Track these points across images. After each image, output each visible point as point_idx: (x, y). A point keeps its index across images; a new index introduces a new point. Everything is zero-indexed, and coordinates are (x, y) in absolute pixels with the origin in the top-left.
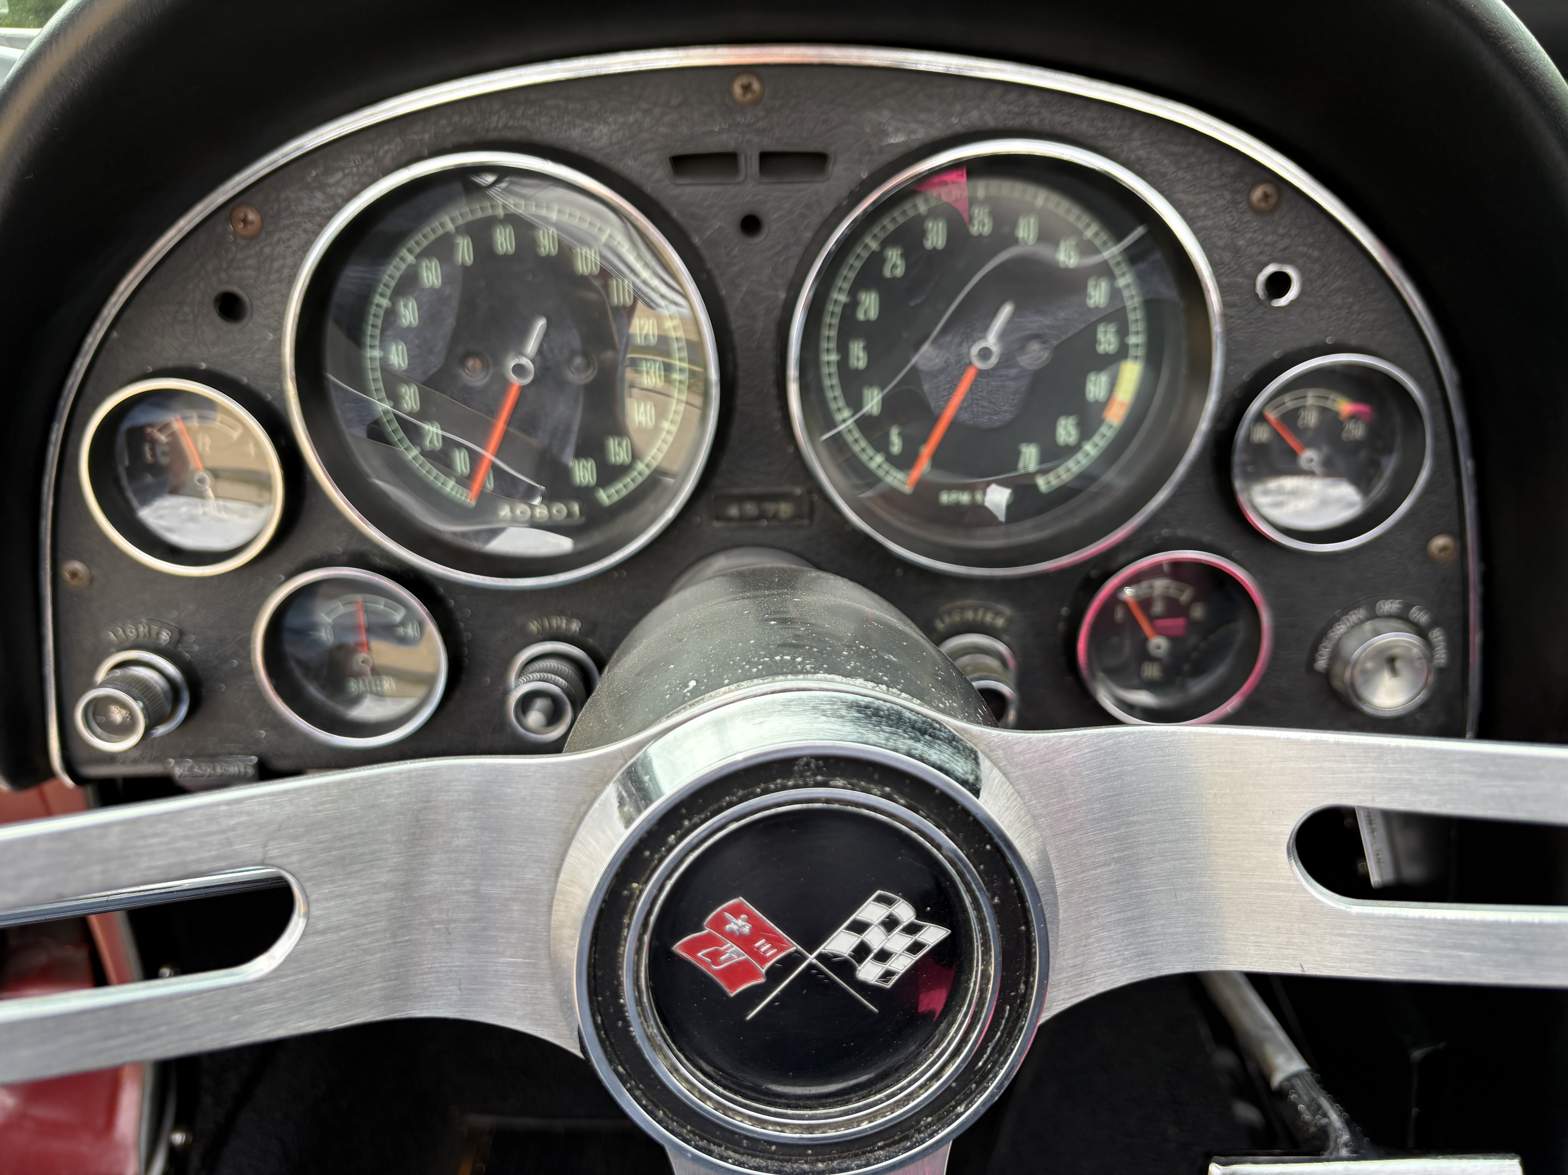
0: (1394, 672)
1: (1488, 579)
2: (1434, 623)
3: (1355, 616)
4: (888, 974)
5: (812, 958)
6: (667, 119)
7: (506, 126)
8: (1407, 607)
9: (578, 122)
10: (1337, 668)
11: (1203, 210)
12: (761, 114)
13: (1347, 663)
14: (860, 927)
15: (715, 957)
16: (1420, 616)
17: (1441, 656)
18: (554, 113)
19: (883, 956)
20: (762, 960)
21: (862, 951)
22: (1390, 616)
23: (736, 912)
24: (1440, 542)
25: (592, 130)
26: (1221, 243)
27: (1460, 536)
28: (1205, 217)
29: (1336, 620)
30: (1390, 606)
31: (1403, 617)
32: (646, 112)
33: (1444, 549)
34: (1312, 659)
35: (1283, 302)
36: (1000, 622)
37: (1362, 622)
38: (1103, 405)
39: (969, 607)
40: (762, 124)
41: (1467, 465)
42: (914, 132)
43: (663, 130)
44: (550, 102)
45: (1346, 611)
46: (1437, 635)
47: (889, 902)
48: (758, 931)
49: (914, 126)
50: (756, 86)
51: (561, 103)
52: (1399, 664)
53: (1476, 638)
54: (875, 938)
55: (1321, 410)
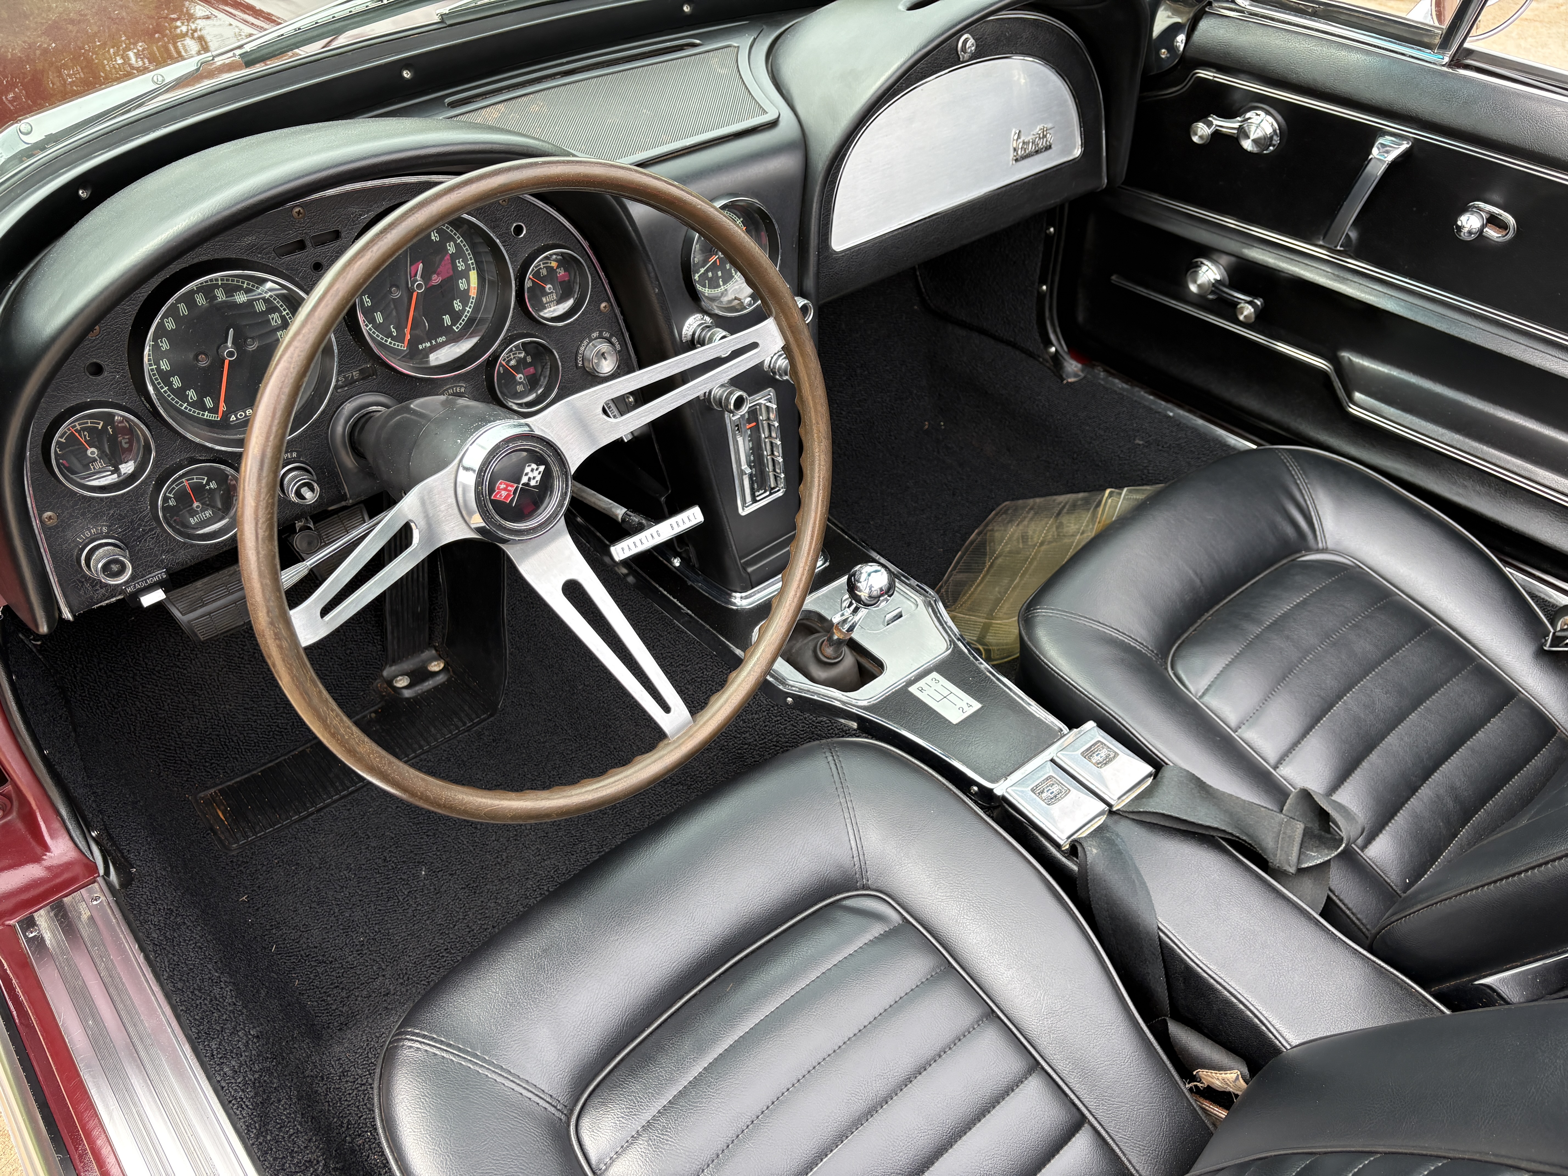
0: (605, 358)
1: (622, 313)
2: (612, 335)
3: (585, 343)
4: (537, 482)
5: (520, 486)
6: (268, 234)
8: (601, 332)
10: (586, 364)
12: (307, 221)
13: (589, 361)
14: (527, 474)
15: (502, 495)
16: (607, 335)
17: (618, 347)
19: (534, 478)
20: (510, 491)
21: (529, 479)
22: (596, 339)
23: (502, 484)
24: (603, 305)
27: (609, 301)
29: (580, 345)
30: (595, 335)
31: (601, 337)
32: (259, 233)
33: (605, 307)
34: (577, 363)
35: (522, 236)
36: (463, 390)
37: (588, 344)
38: (467, 291)
39: (449, 388)
40: (309, 226)
41: (602, 274)
42: (370, 211)
43: (269, 238)
45: (582, 342)
46: (614, 340)
47: (531, 465)
48: (508, 485)
49: (369, 209)
50: (302, 211)
52: (606, 355)
53: (627, 335)
54: (531, 475)
55: (546, 267)
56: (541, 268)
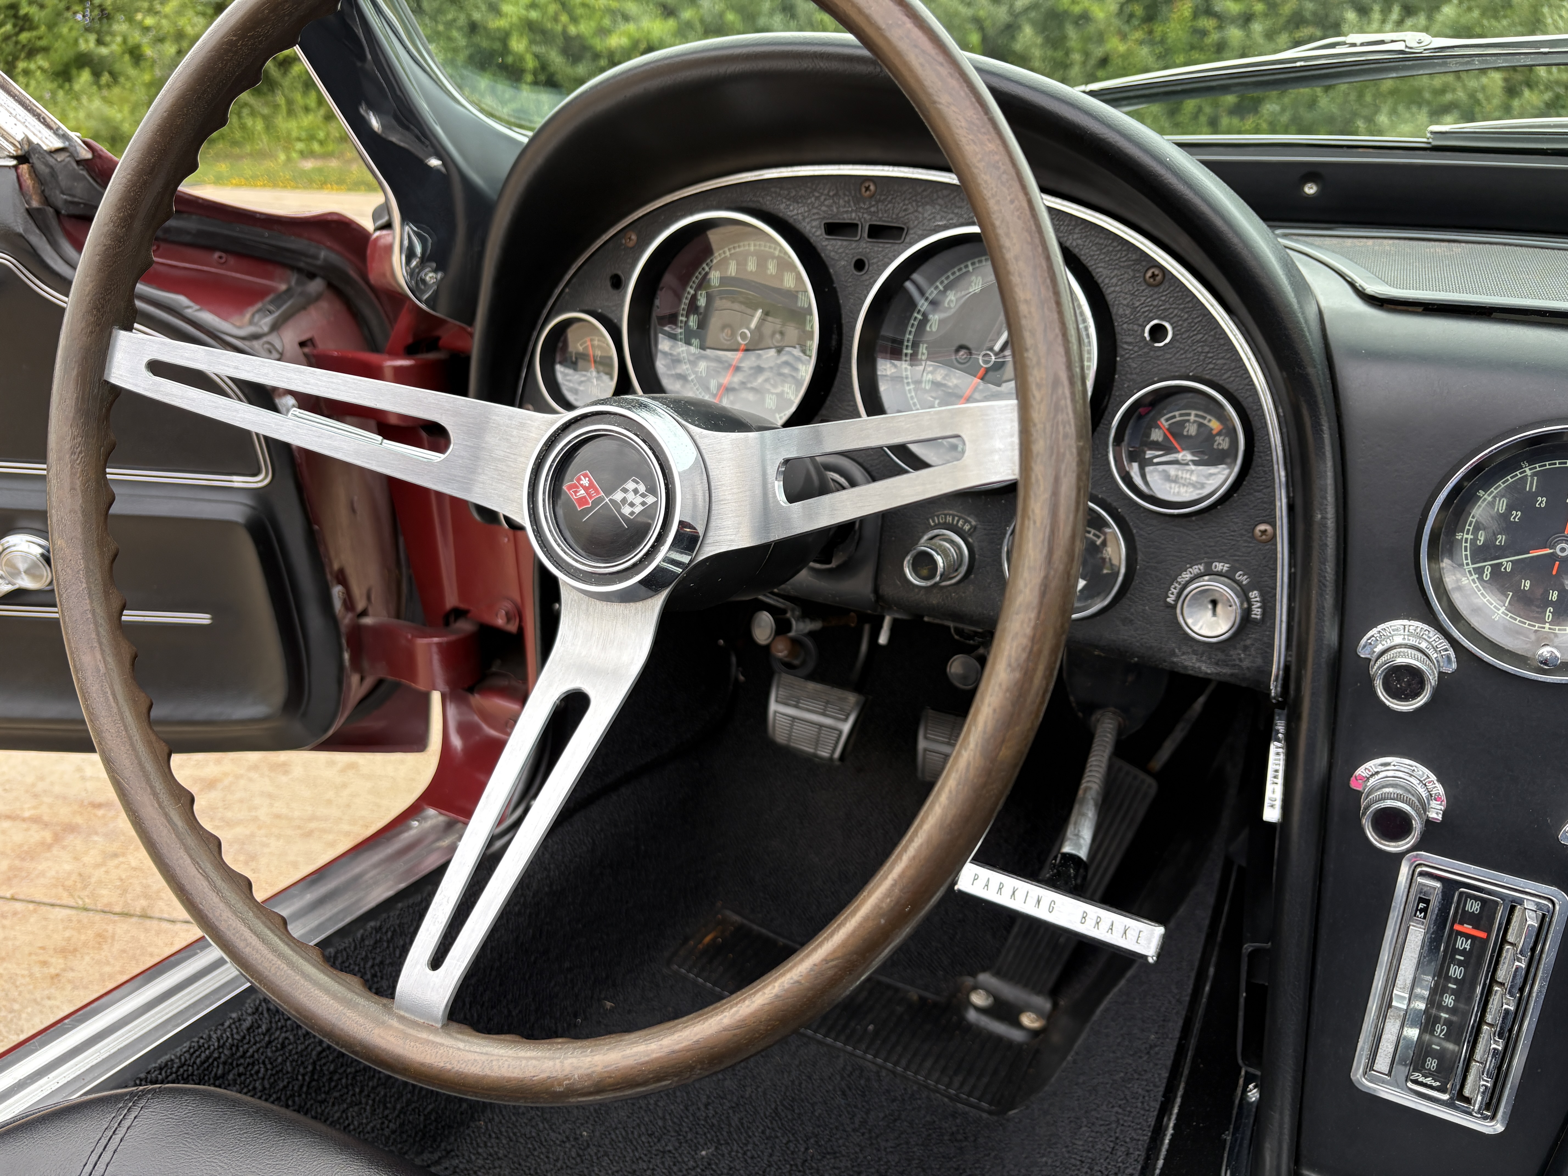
0: (1215, 611)
2: (1252, 586)
3: (1196, 569)
4: (632, 513)
5: (607, 500)
6: (827, 203)
7: (751, 200)
8: (1233, 570)
9: (784, 200)
10: (1179, 603)
11: (1114, 280)
12: (873, 203)
13: (1184, 599)
14: (625, 491)
15: (576, 492)
16: (1243, 578)
17: (1256, 611)
18: (774, 195)
19: (632, 505)
20: (591, 497)
21: (624, 500)
22: (1219, 574)
23: (585, 476)
24: (1262, 527)
25: (790, 205)
26: (1125, 302)
27: (1273, 525)
28: (1116, 285)
29: (1184, 571)
30: (1221, 567)
31: (1229, 575)
32: (817, 198)
33: (1264, 533)
34: (1167, 591)
35: (1162, 344)
36: (967, 527)
37: (1202, 574)
39: (950, 515)
40: (873, 209)
42: (952, 219)
43: (824, 208)
44: (773, 190)
45: (1194, 566)
46: (1255, 596)
47: (637, 483)
48: (591, 485)
49: (951, 216)
50: (872, 188)
51: (778, 190)
52: (1219, 608)
53: (1284, 605)
54: (630, 497)
55: (1201, 425)
56: (1188, 421)
